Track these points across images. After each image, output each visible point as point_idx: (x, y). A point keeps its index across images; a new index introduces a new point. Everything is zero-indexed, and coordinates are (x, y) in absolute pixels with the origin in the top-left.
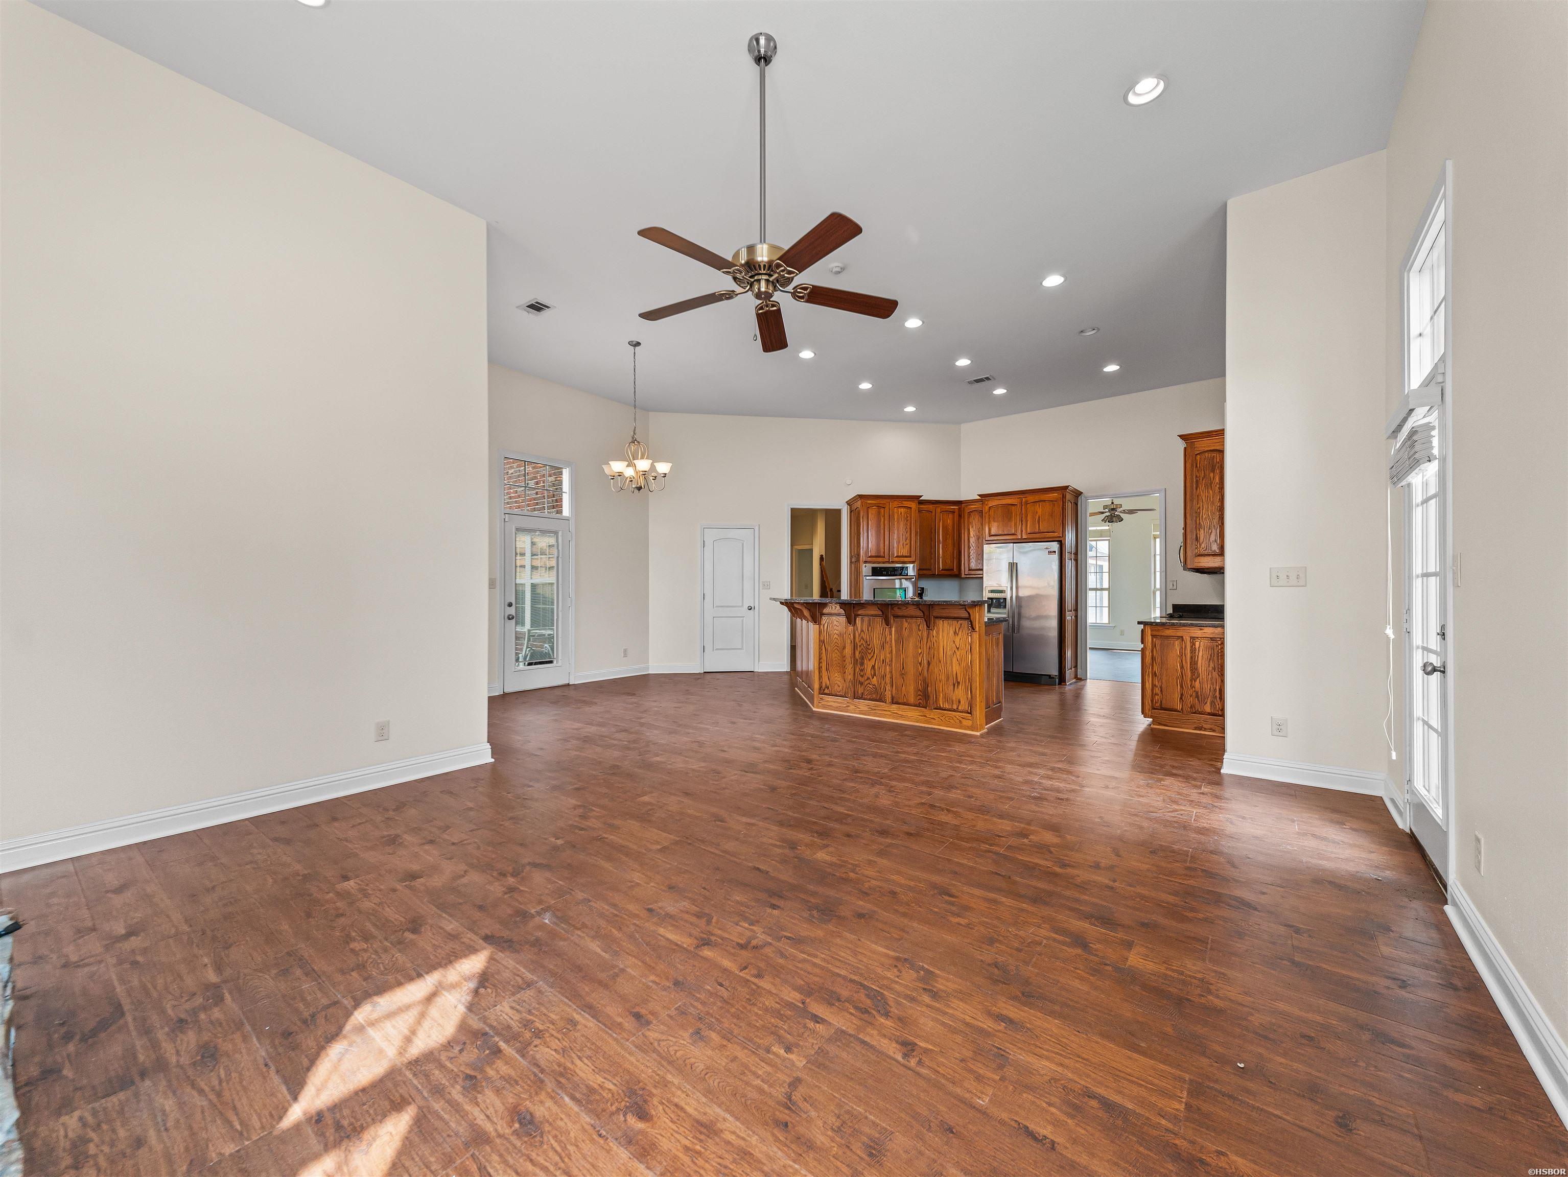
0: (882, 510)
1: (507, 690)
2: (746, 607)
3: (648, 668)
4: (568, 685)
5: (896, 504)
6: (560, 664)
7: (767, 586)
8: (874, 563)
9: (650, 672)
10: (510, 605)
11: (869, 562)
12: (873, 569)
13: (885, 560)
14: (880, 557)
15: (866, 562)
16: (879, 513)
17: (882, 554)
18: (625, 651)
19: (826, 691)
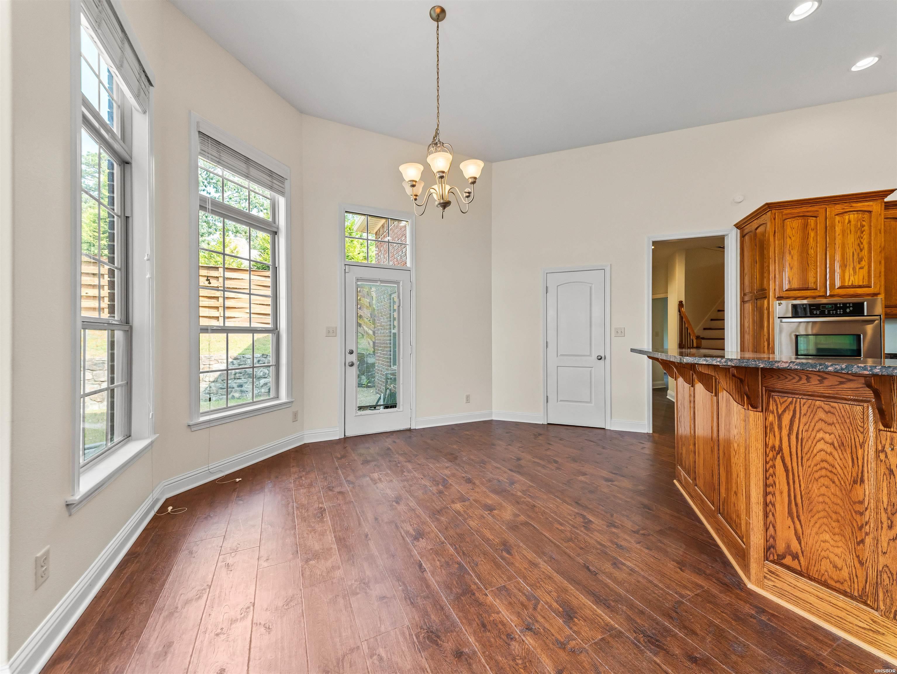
0: (812, 221)
1: (348, 434)
2: (594, 356)
3: (491, 414)
4: (410, 430)
5: (839, 208)
6: (401, 409)
7: (620, 333)
8: (796, 298)
9: (494, 418)
10: (351, 352)
11: (788, 298)
12: (794, 307)
13: (817, 293)
14: (807, 289)
15: (780, 298)
16: (805, 226)
17: (811, 285)
18: (468, 397)
19: (788, 560)
